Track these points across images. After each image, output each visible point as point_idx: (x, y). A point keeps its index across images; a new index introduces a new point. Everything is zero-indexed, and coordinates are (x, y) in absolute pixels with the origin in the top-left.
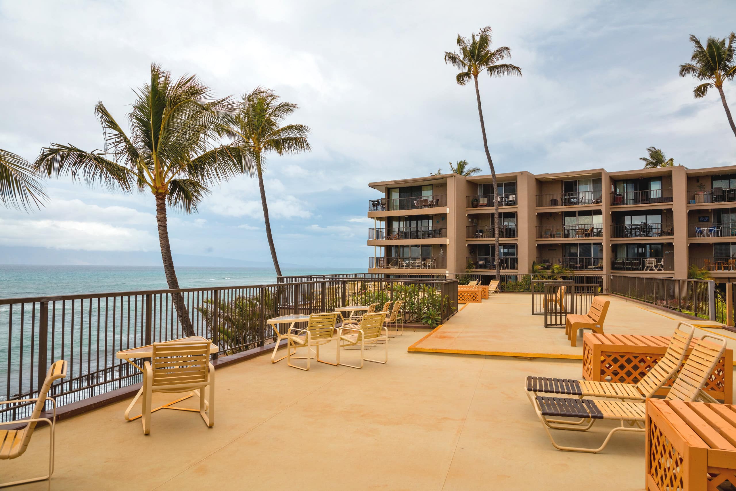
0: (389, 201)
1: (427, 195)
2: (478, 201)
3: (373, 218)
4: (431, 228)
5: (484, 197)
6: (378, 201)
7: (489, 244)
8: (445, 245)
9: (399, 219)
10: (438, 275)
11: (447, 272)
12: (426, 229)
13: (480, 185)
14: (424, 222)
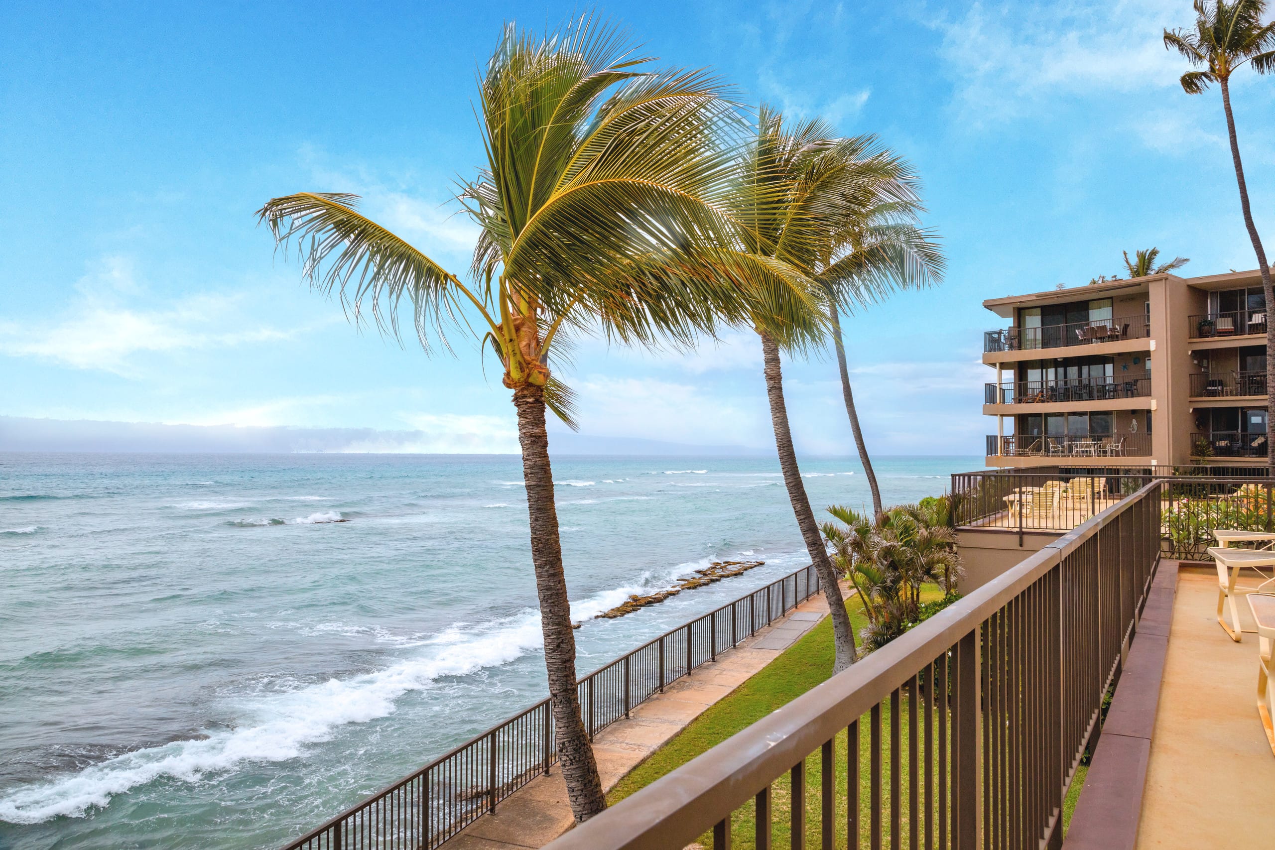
0: (1019, 332)
1: (1100, 316)
2: (1212, 324)
3: (994, 365)
4: (1109, 381)
5: (1222, 316)
6: (1000, 333)
7: (1237, 408)
8: (1149, 412)
9: (1043, 364)
10: (1126, 468)
11: (1154, 462)
12: (1101, 383)
13: (1212, 293)
14: (1096, 370)
